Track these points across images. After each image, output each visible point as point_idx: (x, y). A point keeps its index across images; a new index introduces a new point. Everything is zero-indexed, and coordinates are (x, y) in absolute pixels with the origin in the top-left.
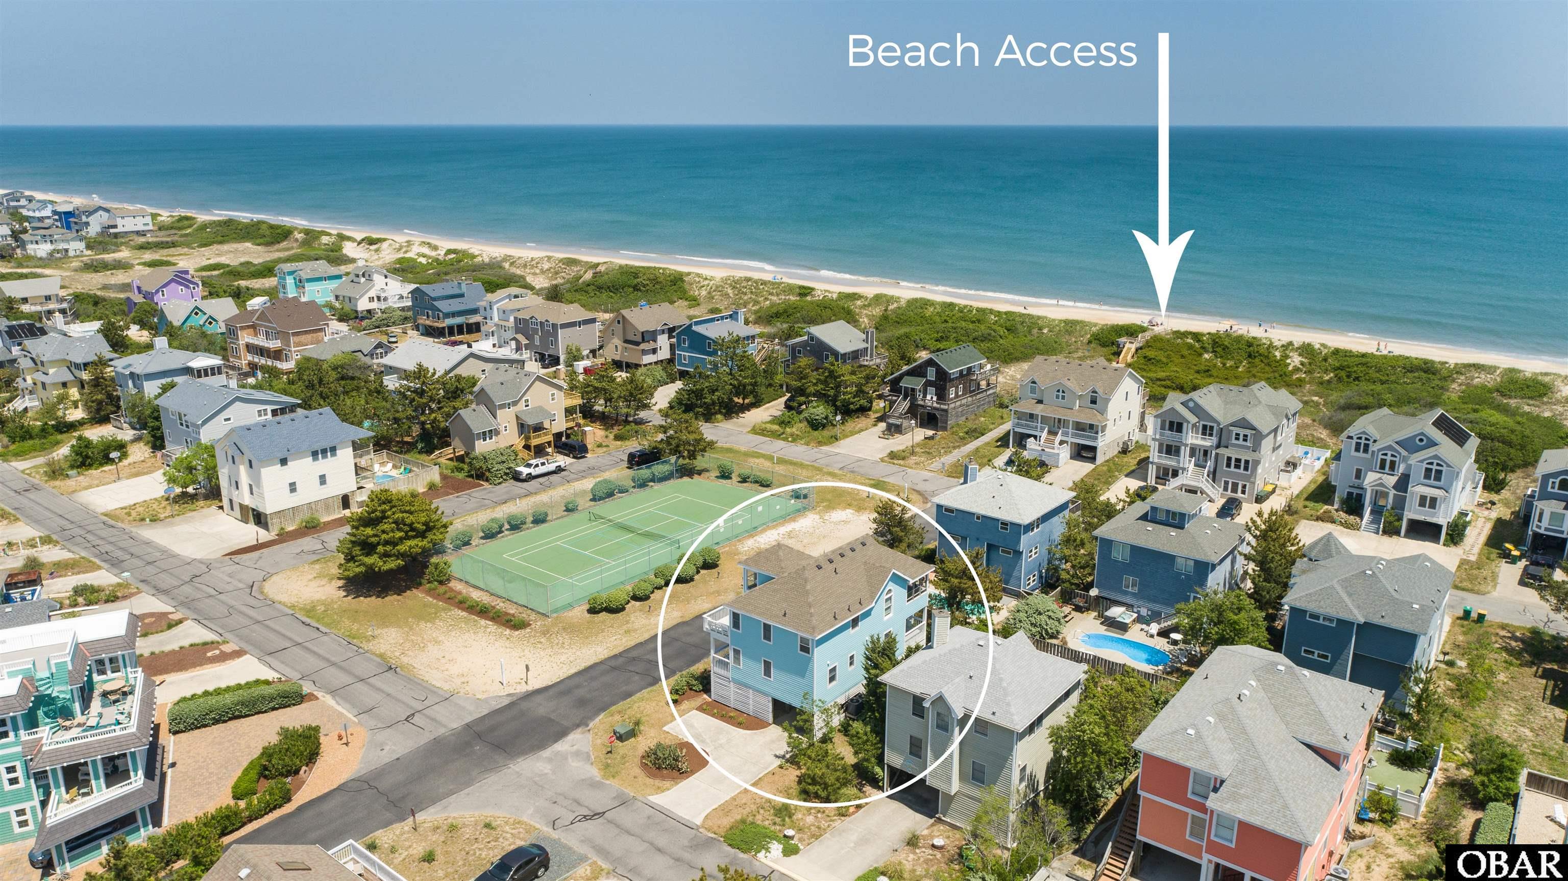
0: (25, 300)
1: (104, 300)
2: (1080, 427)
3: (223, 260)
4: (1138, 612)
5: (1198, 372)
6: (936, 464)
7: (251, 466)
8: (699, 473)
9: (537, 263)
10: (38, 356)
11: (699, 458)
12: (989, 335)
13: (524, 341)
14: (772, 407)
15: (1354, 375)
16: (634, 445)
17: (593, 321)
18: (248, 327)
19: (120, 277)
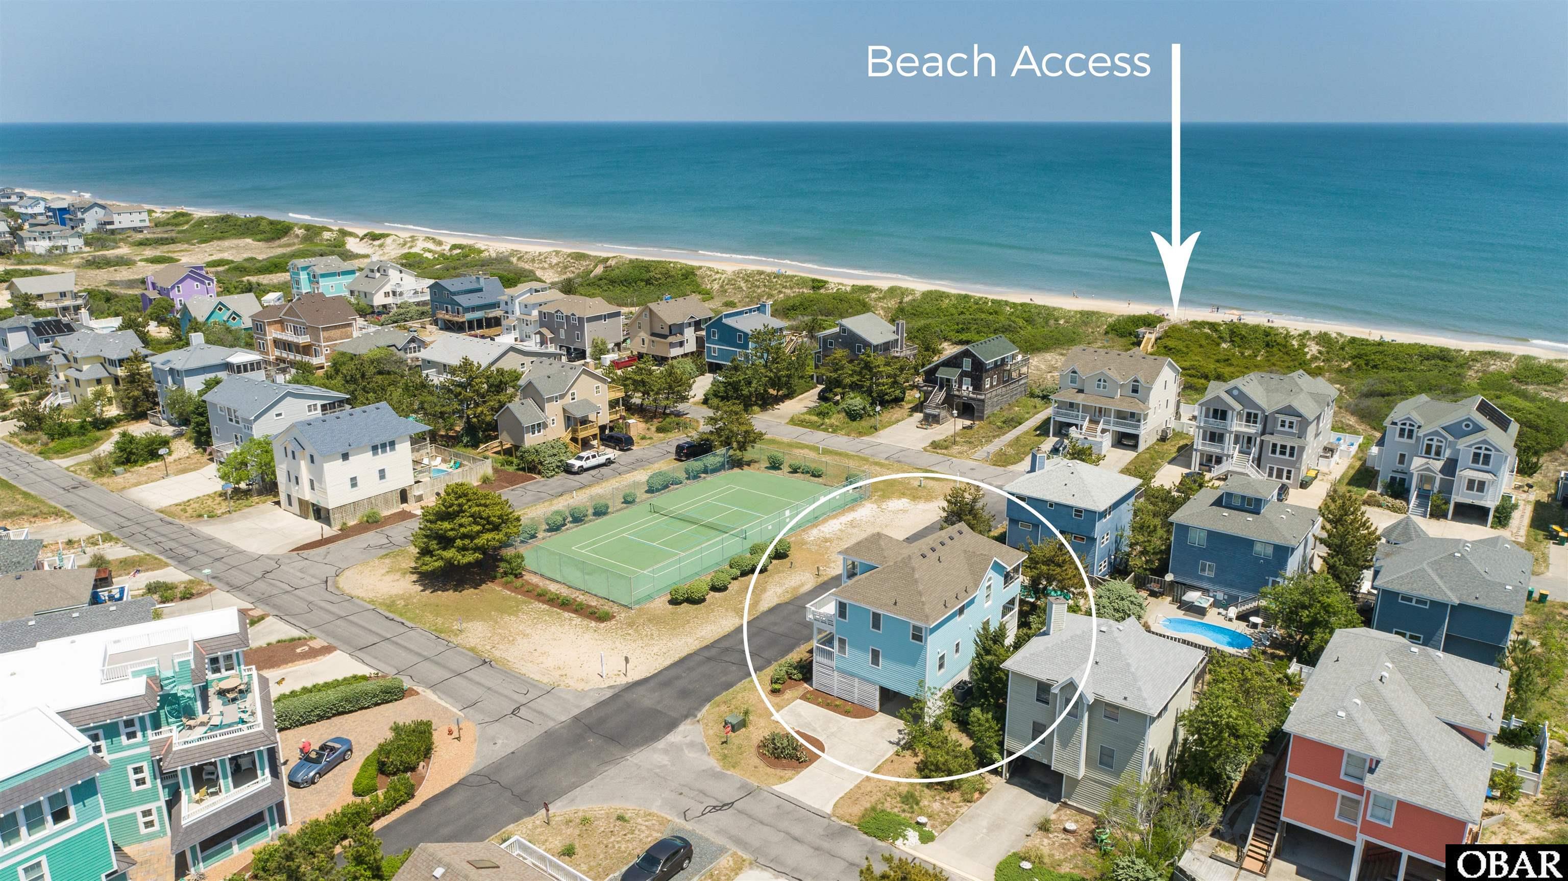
0: (40, 297)
1: (116, 296)
2: (1120, 415)
3: (226, 256)
4: (1214, 597)
5: (1218, 361)
6: (981, 452)
7: (312, 461)
8: (749, 464)
9: (546, 258)
10: (71, 352)
11: (749, 448)
12: (1010, 326)
13: (549, 335)
14: (805, 398)
15: (1372, 363)
16: (679, 438)
17: (618, 314)
18: (276, 322)
19: (124, 274)
